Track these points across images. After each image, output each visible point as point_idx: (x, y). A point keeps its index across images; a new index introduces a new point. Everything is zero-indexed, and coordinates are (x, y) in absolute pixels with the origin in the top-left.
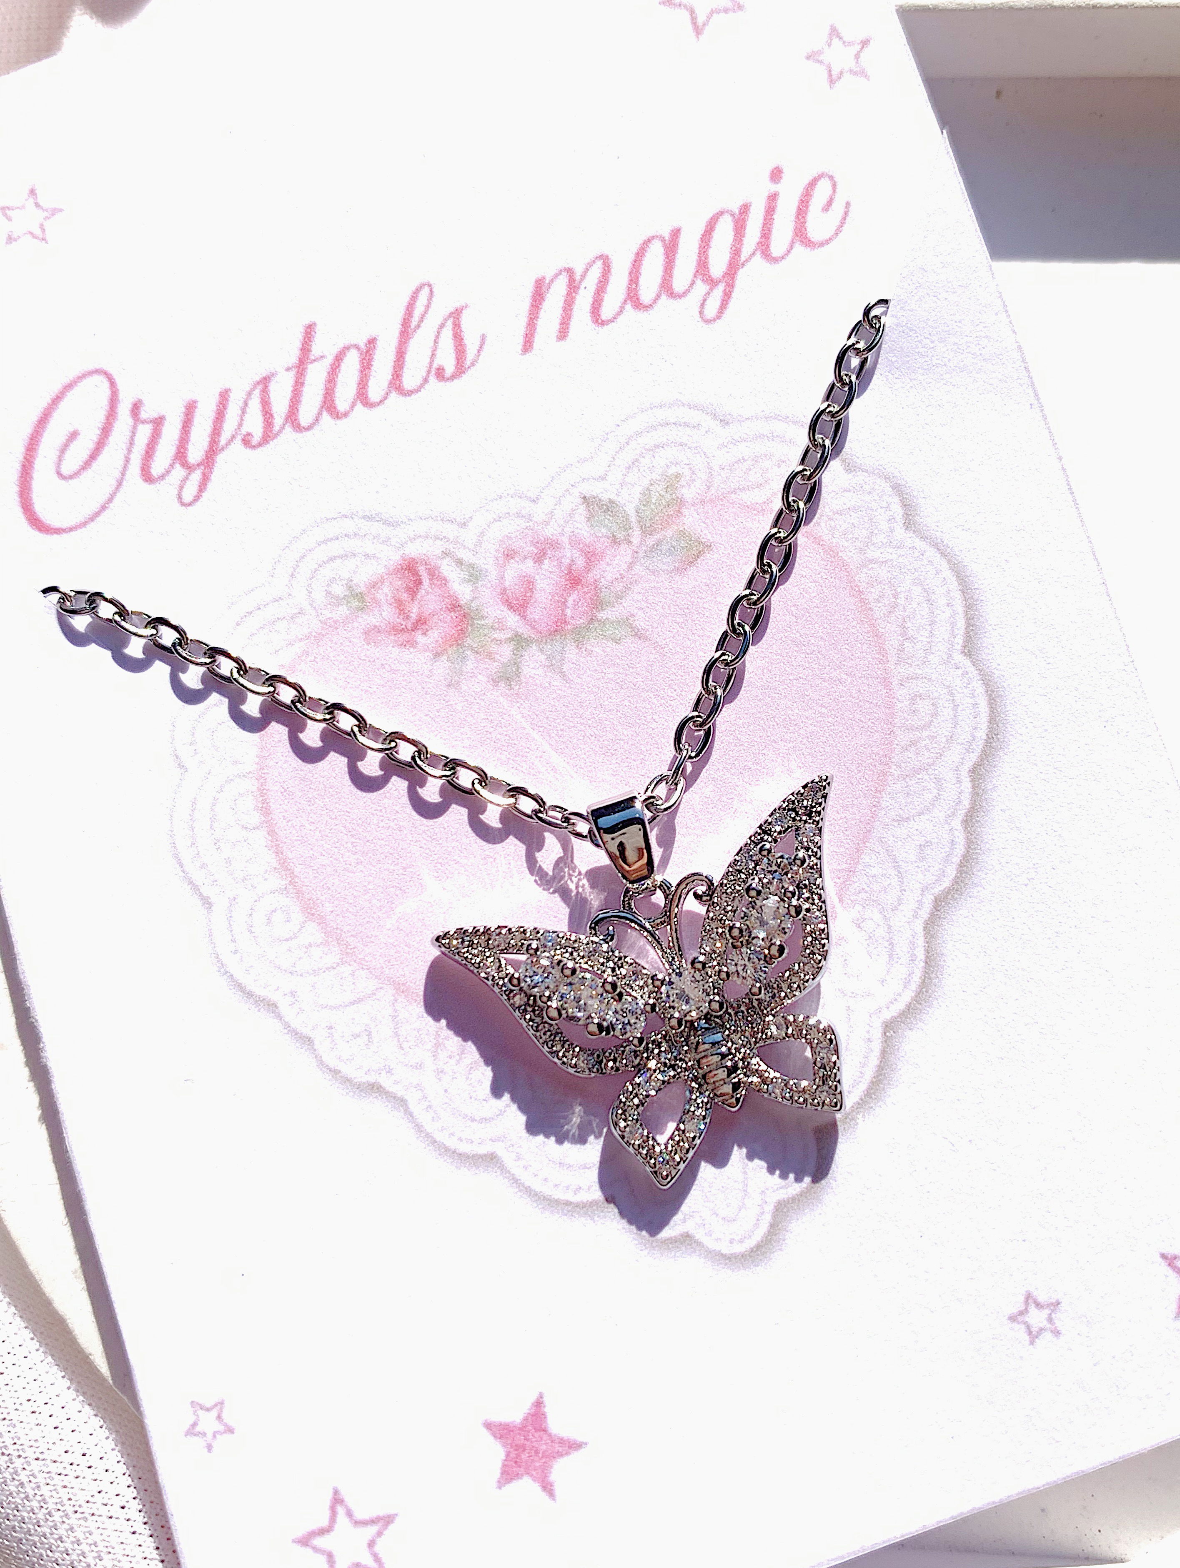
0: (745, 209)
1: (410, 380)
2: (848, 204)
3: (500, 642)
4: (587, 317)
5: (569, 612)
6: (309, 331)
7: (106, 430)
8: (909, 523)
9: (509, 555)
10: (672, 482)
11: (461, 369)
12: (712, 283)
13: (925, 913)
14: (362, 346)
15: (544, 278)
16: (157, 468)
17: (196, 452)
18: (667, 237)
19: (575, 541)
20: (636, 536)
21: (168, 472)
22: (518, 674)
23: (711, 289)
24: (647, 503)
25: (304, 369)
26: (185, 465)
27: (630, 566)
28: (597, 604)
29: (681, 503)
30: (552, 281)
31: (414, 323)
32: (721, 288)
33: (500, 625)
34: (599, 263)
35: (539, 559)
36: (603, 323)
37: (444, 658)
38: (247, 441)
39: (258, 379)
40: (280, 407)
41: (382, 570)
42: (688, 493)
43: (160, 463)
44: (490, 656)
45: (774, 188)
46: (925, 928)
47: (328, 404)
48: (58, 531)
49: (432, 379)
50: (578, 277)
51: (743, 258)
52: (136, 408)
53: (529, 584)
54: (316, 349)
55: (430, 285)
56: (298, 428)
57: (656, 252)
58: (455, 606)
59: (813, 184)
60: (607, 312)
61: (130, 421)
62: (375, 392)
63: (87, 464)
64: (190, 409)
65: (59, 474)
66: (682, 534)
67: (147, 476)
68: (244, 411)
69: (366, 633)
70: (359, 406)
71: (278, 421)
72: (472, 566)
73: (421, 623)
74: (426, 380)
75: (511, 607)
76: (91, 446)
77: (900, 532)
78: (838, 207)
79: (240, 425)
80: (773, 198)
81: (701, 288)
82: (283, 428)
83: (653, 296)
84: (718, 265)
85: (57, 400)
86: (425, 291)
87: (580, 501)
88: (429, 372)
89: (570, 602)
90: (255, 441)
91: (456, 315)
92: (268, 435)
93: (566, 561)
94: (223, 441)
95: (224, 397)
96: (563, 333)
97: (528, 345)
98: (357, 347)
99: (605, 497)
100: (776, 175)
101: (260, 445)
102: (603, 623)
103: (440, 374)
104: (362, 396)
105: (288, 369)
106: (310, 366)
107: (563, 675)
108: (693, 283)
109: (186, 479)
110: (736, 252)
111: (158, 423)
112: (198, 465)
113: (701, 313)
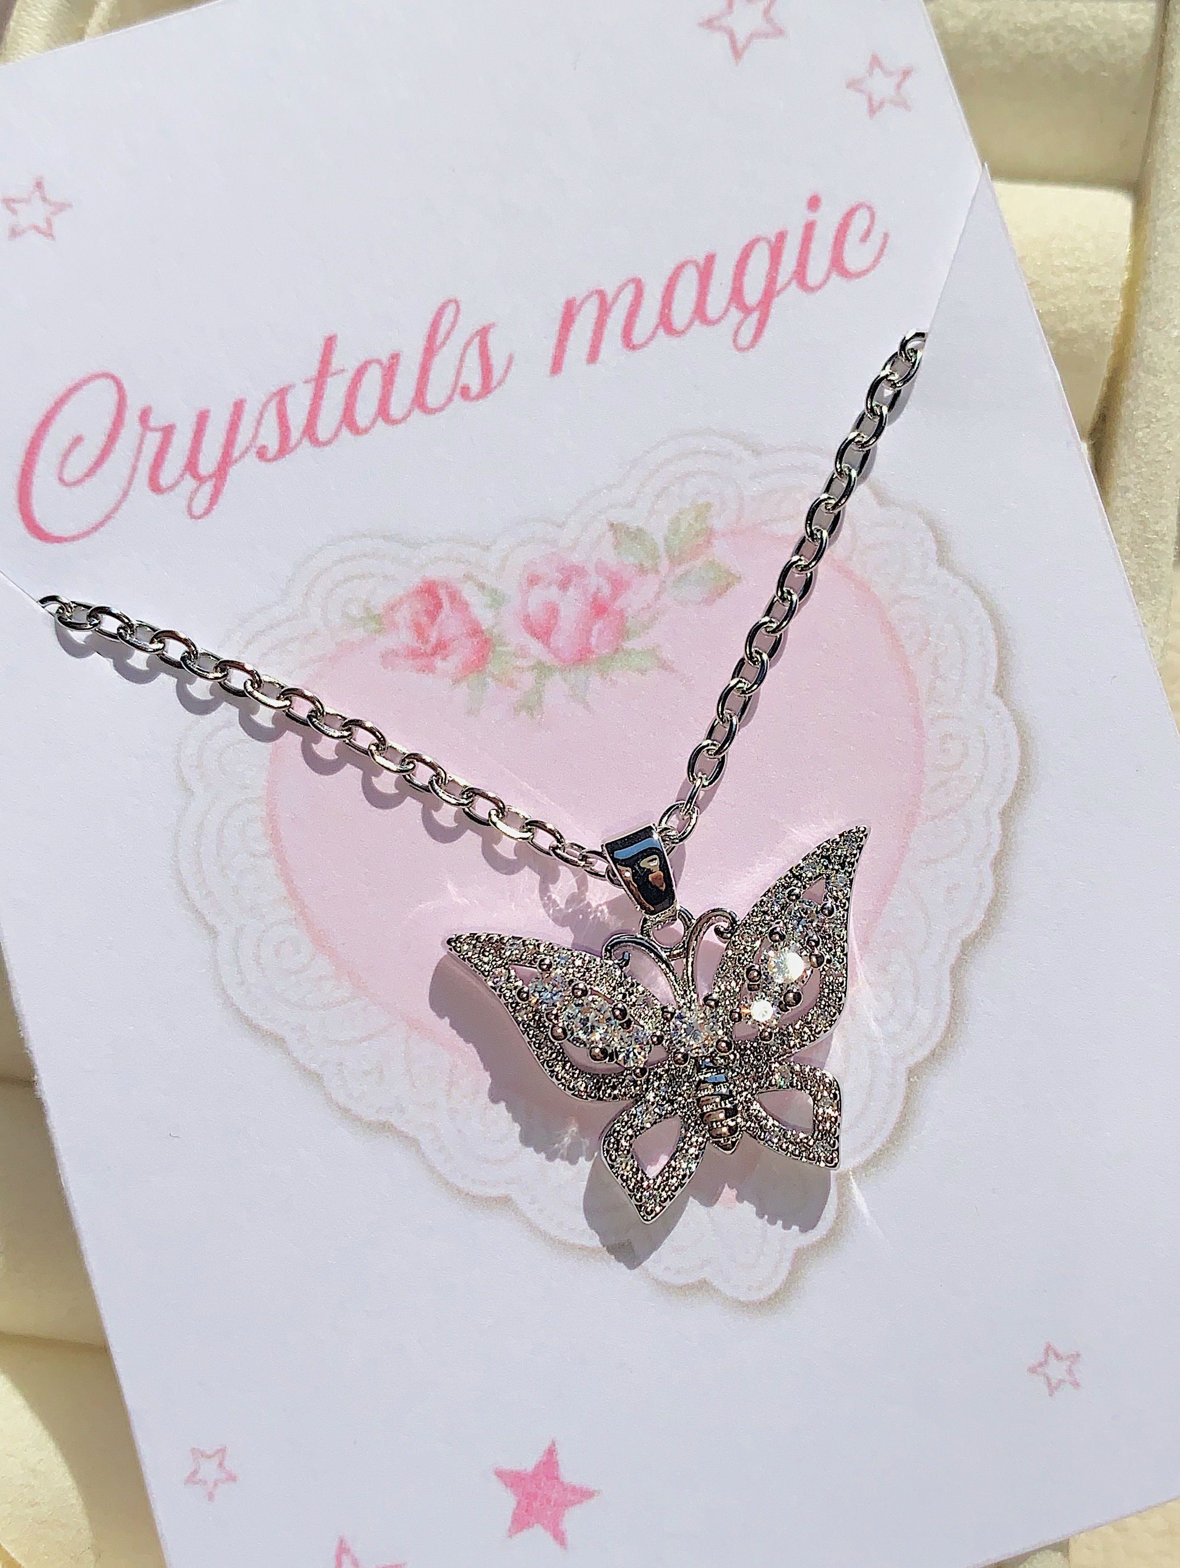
0: (781, 237)
1: (434, 397)
2: (886, 235)
3: (521, 670)
4: (619, 341)
5: (593, 641)
6: (330, 343)
7: (112, 437)
8: (943, 560)
9: (533, 581)
10: (702, 511)
11: (486, 388)
12: (747, 310)
13: (951, 959)
14: (385, 361)
15: (574, 299)
16: (165, 479)
17: (207, 463)
18: (702, 262)
19: (601, 568)
20: (664, 564)
21: (177, 483)
22: (540, 702)
23: (745, 318)
24: (676, 532)
25: (324, 382)
26: (196, 476)
27: (657, 596)
28: (622, 633)
29: (709, 534)
30: (583, 303)
31: (439, 341)
32: (755, 316)
33: (522, 652)
34: (631, 287)
35: (564, 586)
36: (634, 348)
37: (464, 685)
38: (261, 454)
39: (274, 390)
40: (297, 420)
41: (401, 593)
42: (718, 523)
43: (170, 472)
44: (512, 684)
45: (812, 216)
46: (951, 973)
47: (348, 419)
48: (59, 540)
49: (457, 397)
50: (609, 299)
51: (778, 287)
52: (144, 416)
53: (553, 611)
54: (336, 362)
55: (456, 302)
56: (315, 442)
57: (689, 277)
58: (476, 631)
59: (851, 213)
60: (638, 336)
61: (138, 428)
62: (396, 409)
63: (91, 472)
64: (202, 418)
65: (61, 480)
66: (712, 563)
67: (155, 486)
68: (259, 423)
69: (384, 656)
70: (380, 423)
71: (295, 433)
72: (495, 591)
73: (441, 648)
74: (450, 399)
75: (534, 634)
76: (96, 452)
77: (934, 570)
78: (876, 238)
79: (255, 437)
80: (810, 227)
81: (735, 315)
82: (299, 443)
83: (686, 321)
84: (753, 294)
85: (61, 402)
86: (451, 309)
87: (607, 527)
88: (454, 391)
89: (595, 632)
90: (271, 453)
91: (483, 333)
92: (284, 449)
93: (592, 589)
94: (236, 453)
95: (239, 407)
96: (593, 355)
97: (557, 366)
98: (379, 362)
99: (633, 525)
100: (814, 203)
101: (275, 459)
102: (628, 653)
103: (465, 392)
104: (383, 412)
105: (306, 382)
106: (329, 380)
107: (586, 706)
108: (727, 310)
109: (196, 490)
110: (771, 280)
111: (168, 432)
112: (210, 477)
113: (735, 341)
